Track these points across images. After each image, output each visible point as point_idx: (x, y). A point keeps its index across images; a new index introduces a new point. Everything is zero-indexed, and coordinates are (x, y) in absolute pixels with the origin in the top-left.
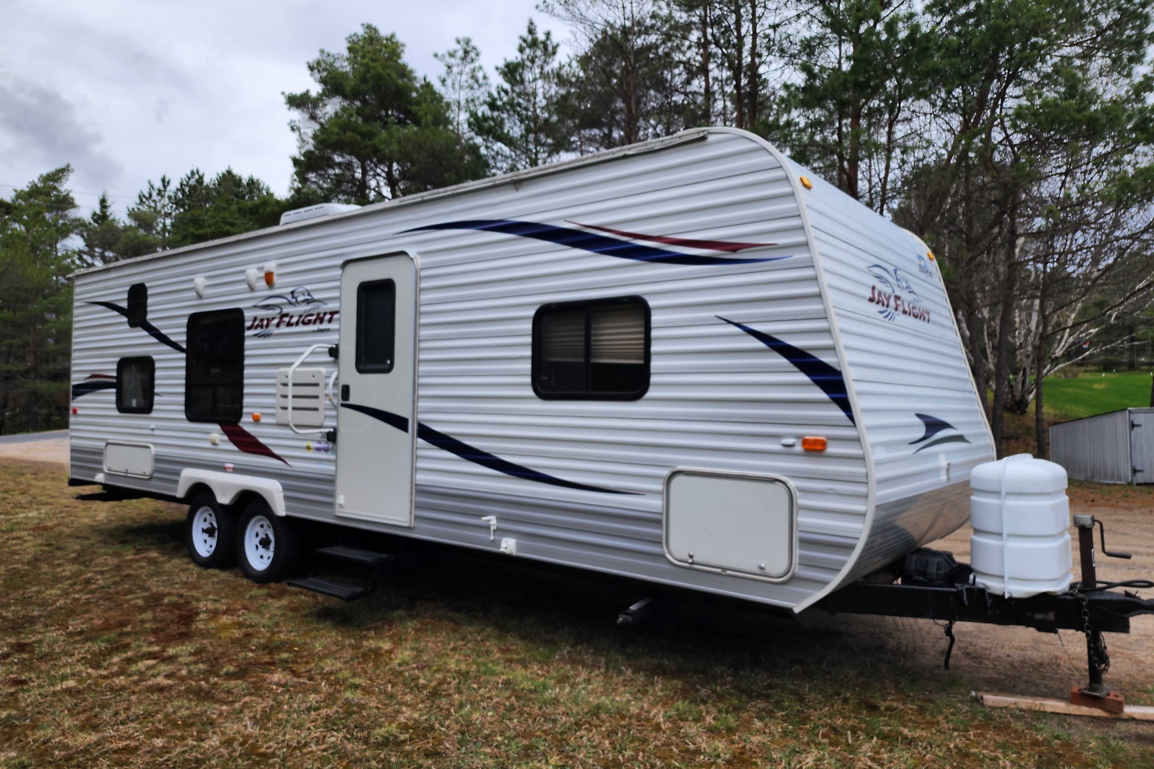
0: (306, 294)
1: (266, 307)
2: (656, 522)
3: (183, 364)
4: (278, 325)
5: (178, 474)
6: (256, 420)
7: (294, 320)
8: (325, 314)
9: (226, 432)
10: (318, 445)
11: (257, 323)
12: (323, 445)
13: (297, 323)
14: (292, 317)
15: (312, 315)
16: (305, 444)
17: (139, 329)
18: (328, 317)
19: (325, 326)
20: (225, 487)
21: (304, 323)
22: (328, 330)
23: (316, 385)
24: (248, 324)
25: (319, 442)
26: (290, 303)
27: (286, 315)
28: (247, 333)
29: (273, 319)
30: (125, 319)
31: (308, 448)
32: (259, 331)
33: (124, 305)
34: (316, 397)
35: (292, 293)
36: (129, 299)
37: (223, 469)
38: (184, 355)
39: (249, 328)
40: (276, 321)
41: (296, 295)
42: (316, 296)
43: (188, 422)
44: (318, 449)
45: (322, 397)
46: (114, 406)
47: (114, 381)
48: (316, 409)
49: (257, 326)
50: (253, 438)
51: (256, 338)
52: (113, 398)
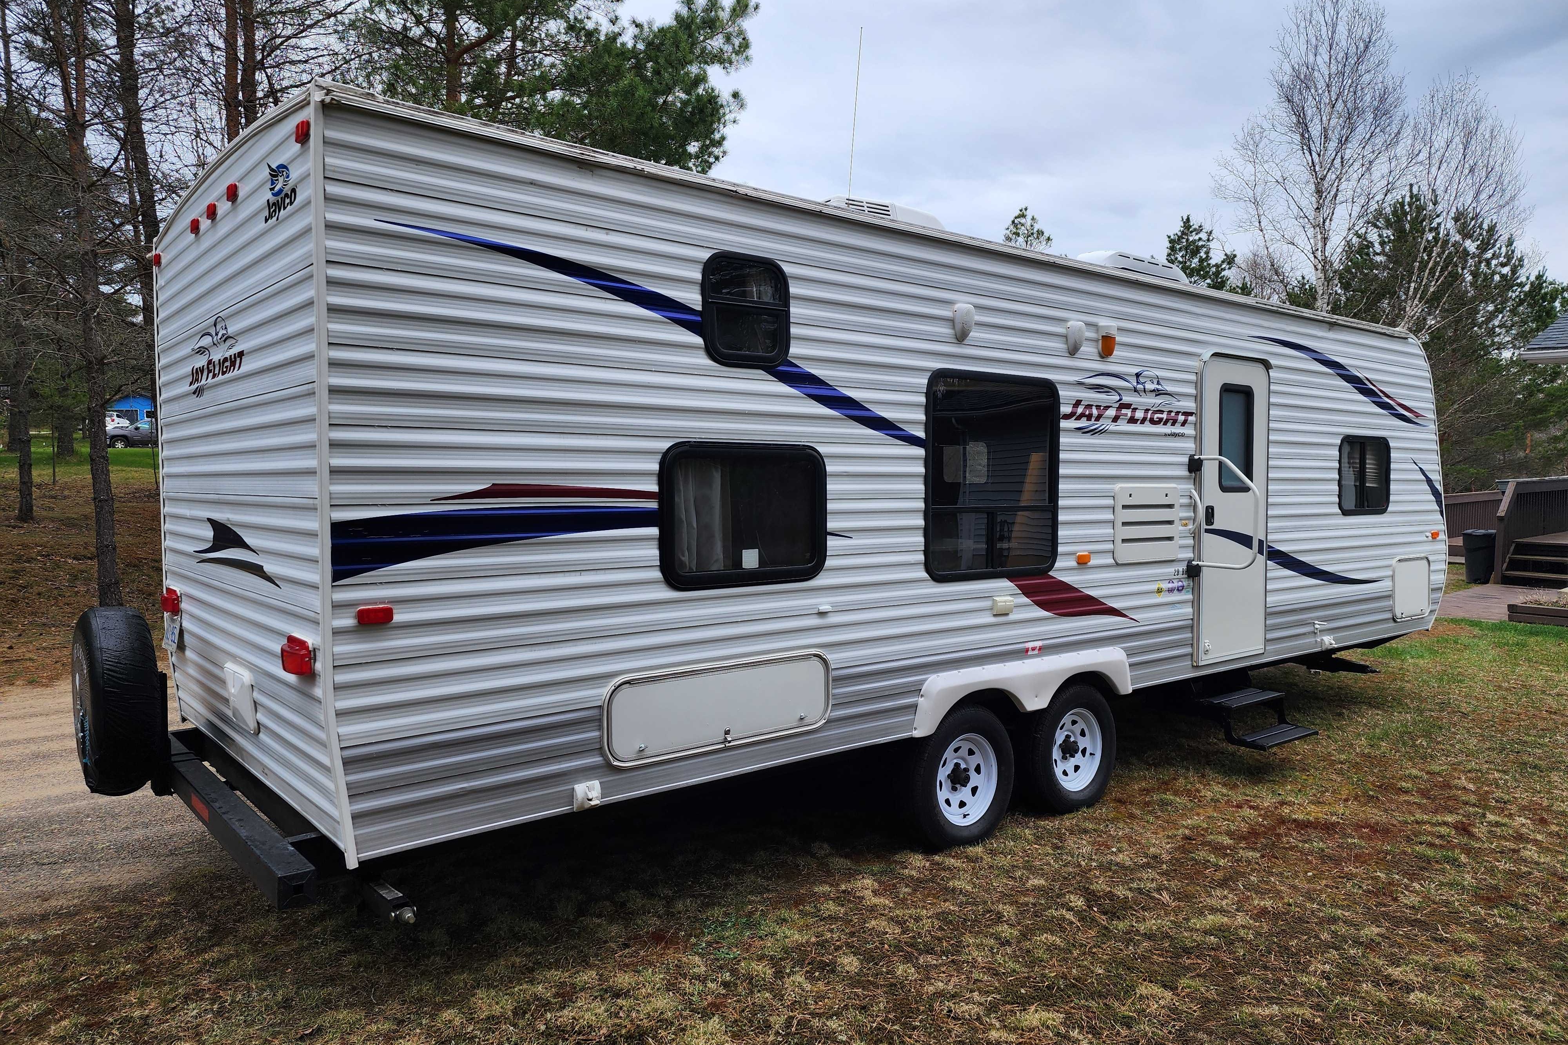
0: (1155, 381)
1: (1098, 388)
2: (1389, 596)
3: (920, 469)
4: (1115, 419)
5: (916, 690)
6: (1082, 562)
7: (1139, 415)
8: (1177, 413)
9: (1027, 591)
10: (1170, 585)
11: (1080, 410)
12: (1176, 584)
13: (1143, 421)
14: (1135, 409)
15: (1162, 412)
16: (1154, 587)
17: (760, 373)
18: (1181, 418)
19: (1177, 429)
20: (1038, 682)
21: (1152, 421)
22: (1183, 435)
23: (1170, 506)
24: (1065, 409)
25: (1171, 581)
26: (1136, 390)
27: (1128, 406)
28: (1064, 424)
29: (1107, 408)
30: (698, 340)
31: (1159, 591)
32: (1083, 423)
33: (693, 298)
34: (1170, 522)
35: (1138, 375)
36: (706, 287)
37: (1023, 654)
38: (921, 452)
39: (1067, 417)
40: (1111, 412)
41: (1142, 380)
42: (1169, 388)
43: (933, 583)
44: (1171, 591)
45: (1177, 522)
46: (657, 574)
47: (653, 505)
48: (1170, 539)
49: (1082, 415)
50: (1076, 590)
51: (1079, 434)
52: (653, 552)
